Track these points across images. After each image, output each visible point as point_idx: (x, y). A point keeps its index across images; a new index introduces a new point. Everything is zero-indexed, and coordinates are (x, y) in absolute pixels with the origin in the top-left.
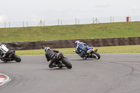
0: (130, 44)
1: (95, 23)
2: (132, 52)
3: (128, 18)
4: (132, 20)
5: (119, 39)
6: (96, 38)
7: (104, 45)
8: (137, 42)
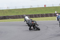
0: (46, 17)
1: (31, 8)
2: (47, 20)
3: (45, 5)
4: (47, 6)
5: (41, 14)
6: (32, 14)
7: (35, 17)
8: (49, 16)
